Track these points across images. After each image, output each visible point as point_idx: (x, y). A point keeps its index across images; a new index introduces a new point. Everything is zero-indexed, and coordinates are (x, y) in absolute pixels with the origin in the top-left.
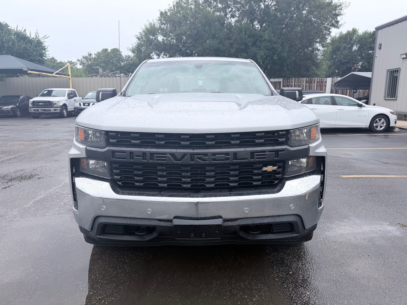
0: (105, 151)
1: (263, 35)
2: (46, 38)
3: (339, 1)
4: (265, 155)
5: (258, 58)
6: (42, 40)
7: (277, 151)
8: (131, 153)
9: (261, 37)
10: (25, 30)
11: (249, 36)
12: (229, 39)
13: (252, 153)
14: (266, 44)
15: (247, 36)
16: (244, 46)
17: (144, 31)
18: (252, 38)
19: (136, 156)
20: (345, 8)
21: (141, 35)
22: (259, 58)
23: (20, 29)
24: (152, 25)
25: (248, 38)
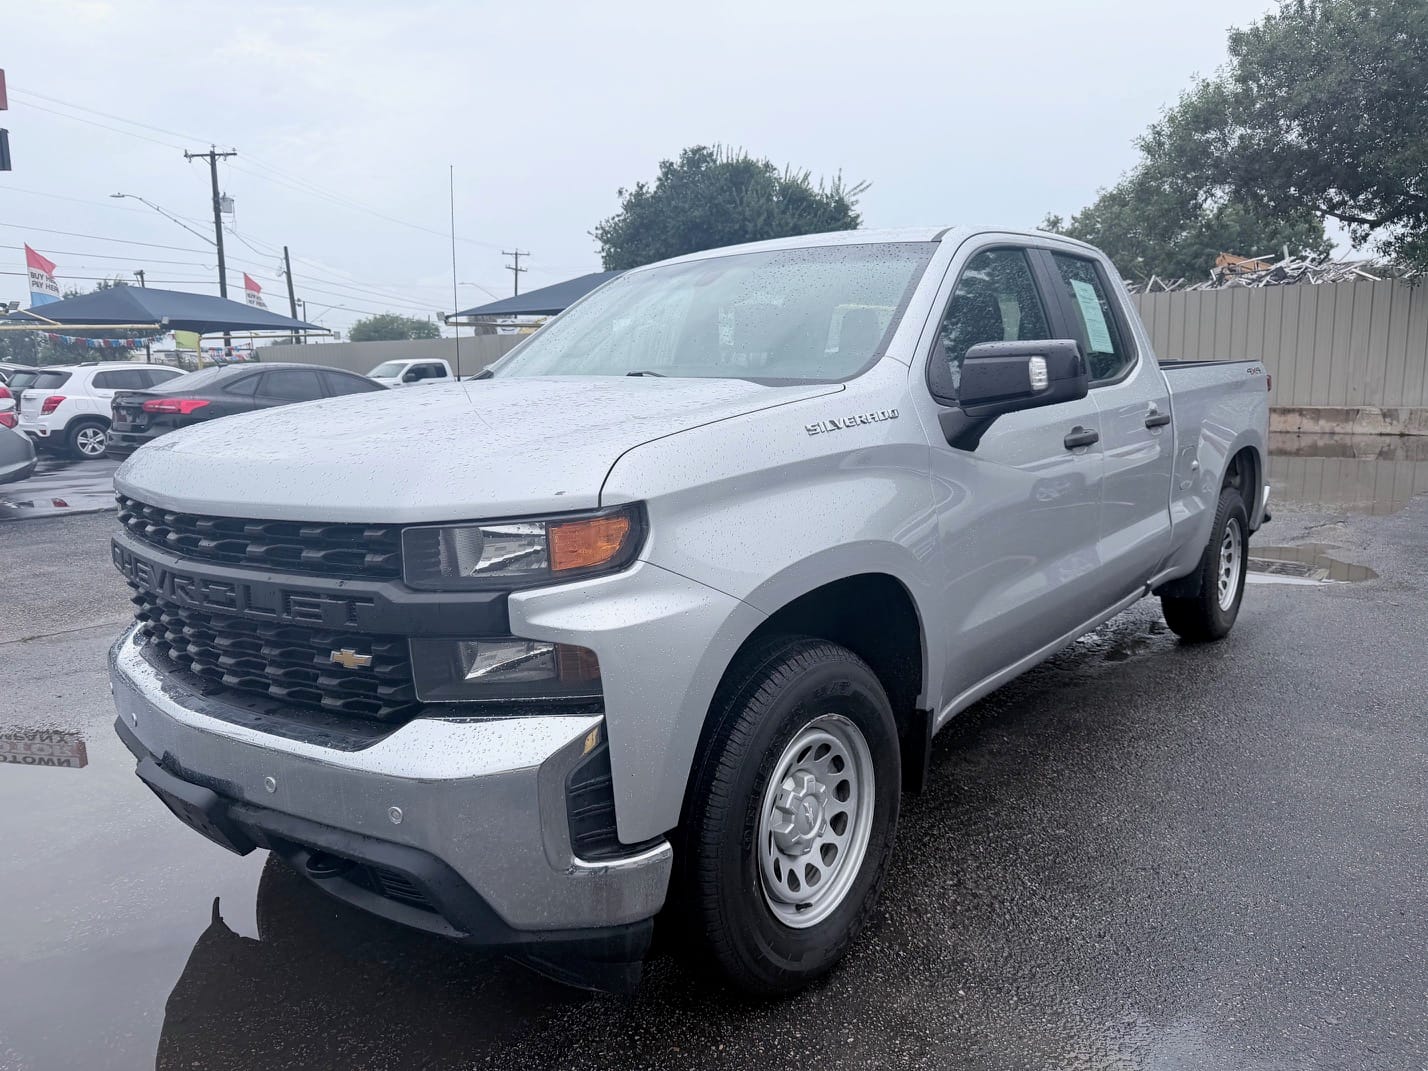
2: (861, 191)
4: (317, 606)
6: (848, 200)
7: (352, 598)
10: (806, 177)
13: (287, 592)
17: (1172, 120)
21: (1159, 133)
23: (796, 173)
24: (1211, 89)
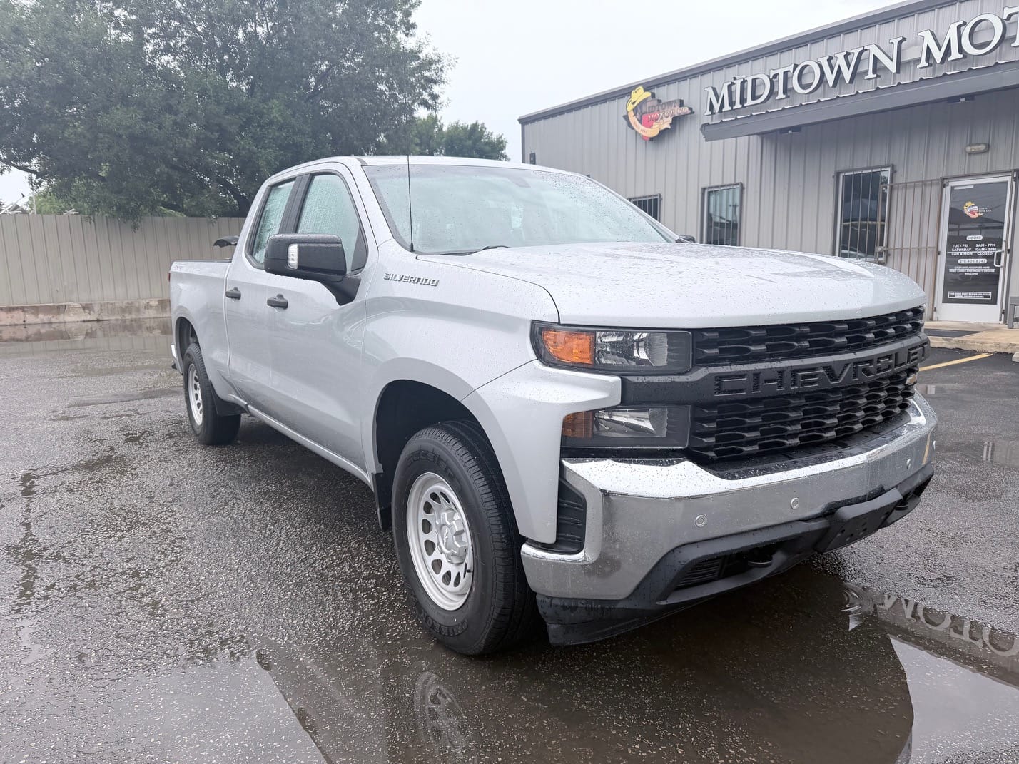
0: (699, 380)
1: (265, 111)
3: (435, 52)
5: (259, 167)
8: (756, 375)
9: (262, 115)
11: (229, 110)
12: (170, 109)
14: (277, 134)
15: (223, 110)
16: (219, 134)
18: (237, 113)
19: (766, 381)
20: (448, 67)
22: (262, 167)
25: (226, 114)
